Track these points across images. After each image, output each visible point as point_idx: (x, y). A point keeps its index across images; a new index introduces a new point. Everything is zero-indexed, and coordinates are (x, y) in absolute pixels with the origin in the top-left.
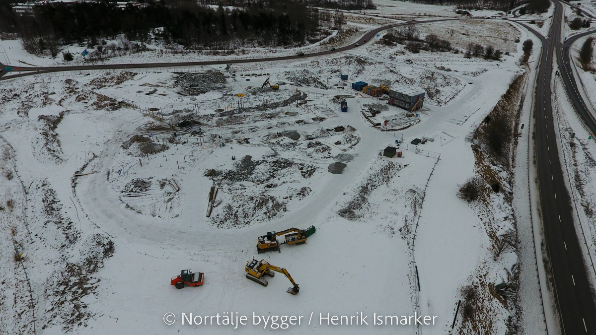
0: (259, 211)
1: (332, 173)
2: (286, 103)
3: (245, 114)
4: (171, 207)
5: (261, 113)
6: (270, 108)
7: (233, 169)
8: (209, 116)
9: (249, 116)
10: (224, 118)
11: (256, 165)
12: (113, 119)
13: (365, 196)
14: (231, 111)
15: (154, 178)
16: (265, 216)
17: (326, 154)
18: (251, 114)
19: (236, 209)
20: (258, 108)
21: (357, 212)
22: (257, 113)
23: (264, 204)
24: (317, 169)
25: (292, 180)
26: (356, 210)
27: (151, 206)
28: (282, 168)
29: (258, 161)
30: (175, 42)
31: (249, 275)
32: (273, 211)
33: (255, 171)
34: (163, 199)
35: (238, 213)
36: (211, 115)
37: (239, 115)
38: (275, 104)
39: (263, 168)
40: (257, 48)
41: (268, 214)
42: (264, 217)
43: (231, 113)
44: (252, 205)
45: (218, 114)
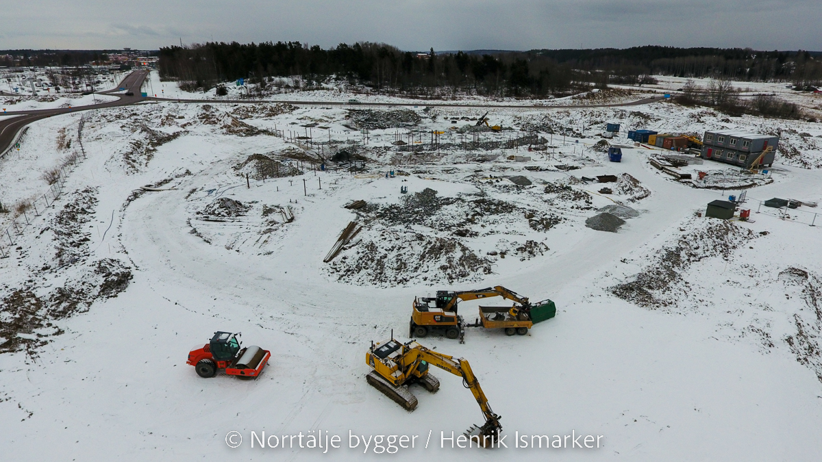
0: (431, 264)
1: (594, 228)
2: (511, 144)
3: (440, 152)
4: (265, 241)
5: (468, 152)
6: (482, 148)
7: (398, 203)
8: (382, 149)
9: (447, 155)
10: (405, 153)
11: (444, 204)
12: (240, 143)
13: (676, 269)
14: (417, 145)
15: (260, 202)
16: (441, 274)
17: (582, 203)
18: (449, 152)
19: (383, 252)
20: (463, 146)
21: (657, 294)
22: (459, 152)
23: (444, 251)
24: (563, 220)
25: (510, 229)
26: (655, 291)
27: (234, 236)
28: (492, 213)
29: (448, 199)
30: (361, 83)
31: (374, 376)
32: (461, 268)
33: (438, 212)
34: (258, 229)
35: (385, 260)
36: (385, 148)
37: (429, 152)
38: (492, 143)
39: (456, 209)
40: (475, 96)
41: (449, 271)
42: (439, 275)
43: (418, 149)
44: (418, 249)
45: (397, 147)
